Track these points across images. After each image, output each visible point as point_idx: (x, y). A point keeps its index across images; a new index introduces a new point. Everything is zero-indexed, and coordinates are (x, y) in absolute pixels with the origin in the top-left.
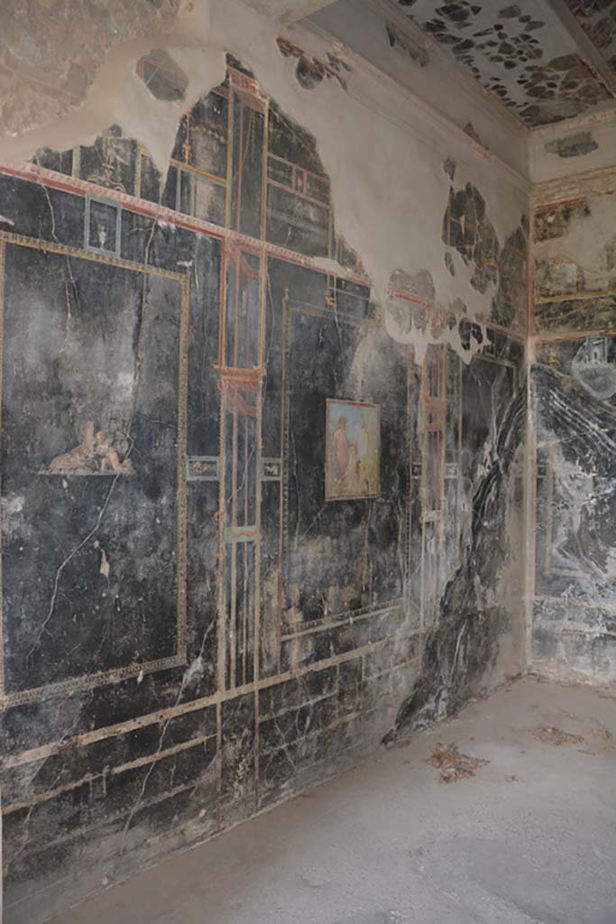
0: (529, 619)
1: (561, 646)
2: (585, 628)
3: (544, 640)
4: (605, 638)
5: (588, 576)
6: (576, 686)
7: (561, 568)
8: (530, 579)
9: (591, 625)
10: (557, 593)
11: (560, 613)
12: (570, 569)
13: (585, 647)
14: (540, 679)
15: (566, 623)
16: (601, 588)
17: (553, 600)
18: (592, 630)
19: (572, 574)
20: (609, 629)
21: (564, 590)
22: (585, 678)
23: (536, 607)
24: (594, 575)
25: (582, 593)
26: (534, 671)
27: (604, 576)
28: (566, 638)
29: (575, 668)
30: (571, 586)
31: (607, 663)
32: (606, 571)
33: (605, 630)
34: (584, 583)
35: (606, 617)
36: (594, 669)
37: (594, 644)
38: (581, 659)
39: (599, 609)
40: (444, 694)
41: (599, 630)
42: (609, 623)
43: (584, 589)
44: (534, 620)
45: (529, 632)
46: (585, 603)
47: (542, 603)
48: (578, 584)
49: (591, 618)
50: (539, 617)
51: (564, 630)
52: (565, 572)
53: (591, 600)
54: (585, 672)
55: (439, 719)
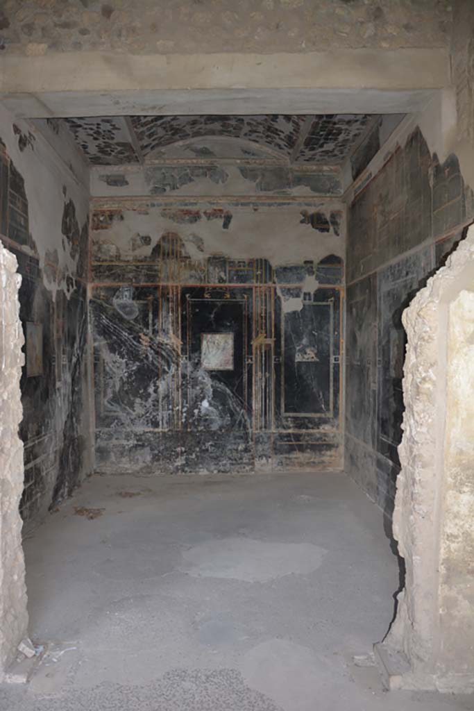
0: (93, 443)
1: (112, 454)
2: (125, 443)
3: (102, 453)
4: (136, 446)
5: (125, 414)
6: (123, 474)
7: (110, 411)
8: (92, 419)
9: (128, 440)
10: (108, 426)
11: (110, 436)
12: (115, 412)
13: (125, 453)
14: (102, 474)
15: (114, 441)
16: (132, 420)
17: (106, 430)
18: (129, 443)
19: (116, 414)
20: (138, 441)
21: (111, 424)
22: (127, 469)
23: (96, 435)
24: (128, 414)
25: (122, 424)
26: (98, 471)
27: (134, 413)
28: (115, 450)
29: (120, 465)
30: (116, 421)
31: (138, 459)
32: (134, 411)
33: (136, 442)
34: (122, 418)
35: (136, 435)
36: (130, 463)
37: (130, 450)
38: (124, 459)
39: (132, 431)
40: (67, 484)
41: (132, 442)
42: (138, 438)
43: (123, 422)
44: (96, 442)
45: (93, 450)
46: (124, 430)
47: (100, 432)
48: (120, 419)
49: (128, 437)
50: (99, 440)
51: (114, 445)
52: (112, 414)
53: (127, 427)
54: (126, 466)
55: (66, 498)
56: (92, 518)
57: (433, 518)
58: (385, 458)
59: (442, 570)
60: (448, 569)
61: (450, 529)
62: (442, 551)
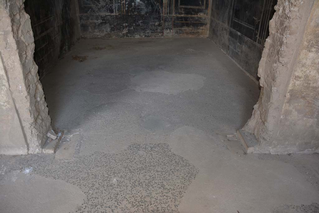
1: (90, 28)
2: (96, 21)
3: (85, 27)
4: (102, 23)
5: (95, 6)
6: (96, 38)
7: (87, 4)
8: (77, 9)
9: (97, 20)
10: (86, 12)
11: (88, 18)
12: (89, 4)
13: (97, 27)
14: (85, 38)
15: (90, 21)
16: (99, 9)
17: (85, 14)
18: (98, 22)
19: (90, 6)
20: (103, 20)
21: (88, 11)
22: (98, 35)
23: (80, 17)
24: (96, 5)
25: (94, 11)
26: (83, 37)
27: (100, 5)
28: (91, 25)
29: (95, 33)
30: (90, 10)
31: (103, 30)
32: (100, 4)
33: (101, 21)
34: (94, 8)
35: (101, 17)
36: (100, 32)
37: (99, 25)
38: (96, 30)
39: (99, 15)
40: (67, 44)
41: (100, 21)
42: (102, 19)
43: (94, 10)
44: (80, 21)
45: (79, 25)
46: (95, 14)
47: (82, 16)
48: (92, 9)
49: (97, 18)
50: (82, 20)
51: (90, 23)
52: (88, 5)
53: (97, 13)
54: (97, 34)
55: (67, 51)
56: (81, 61)
57: (289, 66)
58: (235, 31)
59: (288, 95)
60: (291, 95)
61: (298, 73)
62: (290, 85)
